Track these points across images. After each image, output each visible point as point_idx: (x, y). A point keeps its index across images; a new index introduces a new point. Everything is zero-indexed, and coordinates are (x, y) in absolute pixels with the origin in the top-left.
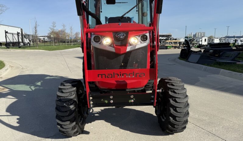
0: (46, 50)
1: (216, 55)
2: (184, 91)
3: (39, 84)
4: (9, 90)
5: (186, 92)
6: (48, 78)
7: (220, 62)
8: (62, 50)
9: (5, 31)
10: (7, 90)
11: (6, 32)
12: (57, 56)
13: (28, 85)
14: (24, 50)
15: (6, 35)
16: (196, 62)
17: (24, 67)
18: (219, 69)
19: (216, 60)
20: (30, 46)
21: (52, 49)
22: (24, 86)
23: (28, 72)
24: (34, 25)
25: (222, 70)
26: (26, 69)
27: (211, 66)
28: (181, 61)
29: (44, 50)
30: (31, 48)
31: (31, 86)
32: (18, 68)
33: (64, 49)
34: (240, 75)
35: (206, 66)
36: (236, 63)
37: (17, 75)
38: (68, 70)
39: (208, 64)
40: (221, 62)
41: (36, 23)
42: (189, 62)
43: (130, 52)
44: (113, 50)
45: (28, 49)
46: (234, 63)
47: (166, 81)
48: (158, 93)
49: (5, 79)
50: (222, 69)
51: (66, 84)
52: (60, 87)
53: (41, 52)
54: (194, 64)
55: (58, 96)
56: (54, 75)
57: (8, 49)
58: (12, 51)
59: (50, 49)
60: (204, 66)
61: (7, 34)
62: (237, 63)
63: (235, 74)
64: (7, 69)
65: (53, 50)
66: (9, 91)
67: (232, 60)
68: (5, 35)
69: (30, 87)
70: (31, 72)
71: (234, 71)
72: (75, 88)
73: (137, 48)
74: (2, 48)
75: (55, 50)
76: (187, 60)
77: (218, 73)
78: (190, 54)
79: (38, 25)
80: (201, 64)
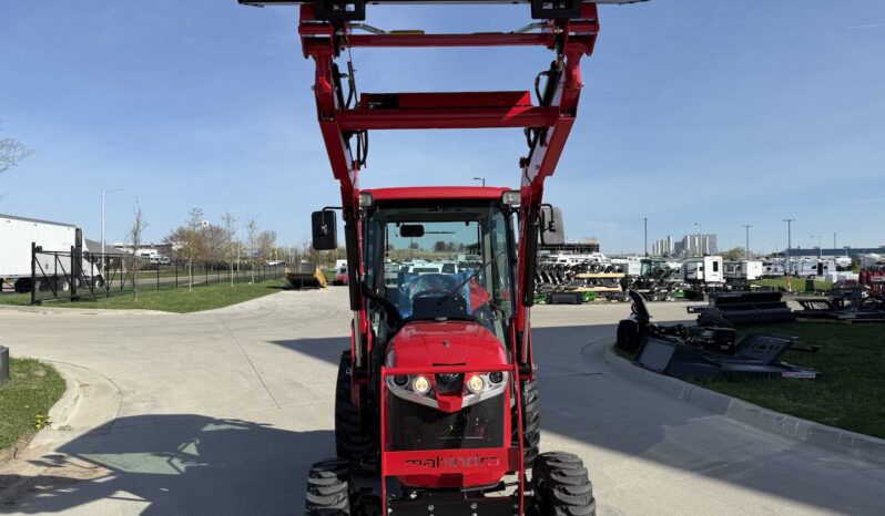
0: (169, 310)
1: (723, 347)
2: (586, 489)
3: (191, 449)
4: (109, 471)
5: (591, 491)
7: (731, 372)
8: (220, 306)
9: (34, 244)
10: (103, 471)
11: (36, 250)
12: (217, 336)
13: (163, 455)
14: (92, 311)
15: (34, 258)
16: (664, 366)
17: (125, 388)
18: (724, 396)
19: (720, 366)
20: (108, 293)
21: (188, 306)
22: (147, 456)
23: (142, 405)
24: (133, 224)
25: (734, 401)
26: (133, 395)
27: (704, 384)
28: (621, 359)
29: (162, 310)
30: (112, 300)
31: (172, 457)
32: (103, 390)
33: (227, 304)
34: (779, 419)
35: (691, 386)
36: (780, 374)
37: (114, 417)
38: (267, 396)
39: (698, 379)
40: (737, 372)
41: (139, 215)
42: (642, 365)
43: (469, 408)
44: (433, 403)
45: (106, 307)
46: (773, 375)
47: (549, 463)
48: (526, 497)
49: (81, 433)
50: (736, 397)
51: (324, 474)
52: (311, 481)
53: (154, 317)
54: (653, 374)
55: (309, 504)
56: (227, 416)
57: (36, 308)
58: (49, 312)
59: (181, 304)
60: (685, 386)
61: (37, 255)
62: (784, 375)
63: (767, 416)
65: (191, 310)
66: (111, 474)
67: (771, 364)
68: (30, 260)
69: (169, 462)
70: (154, 407)
71: (765, 405)
72: (345, 485)
73: (482, 399)
74: (12, 303)
75: (198, 309)
76: (637, 361)
77: (722, 410)
78: (646, 341)
79: (146, 225)
80: (678, 378)
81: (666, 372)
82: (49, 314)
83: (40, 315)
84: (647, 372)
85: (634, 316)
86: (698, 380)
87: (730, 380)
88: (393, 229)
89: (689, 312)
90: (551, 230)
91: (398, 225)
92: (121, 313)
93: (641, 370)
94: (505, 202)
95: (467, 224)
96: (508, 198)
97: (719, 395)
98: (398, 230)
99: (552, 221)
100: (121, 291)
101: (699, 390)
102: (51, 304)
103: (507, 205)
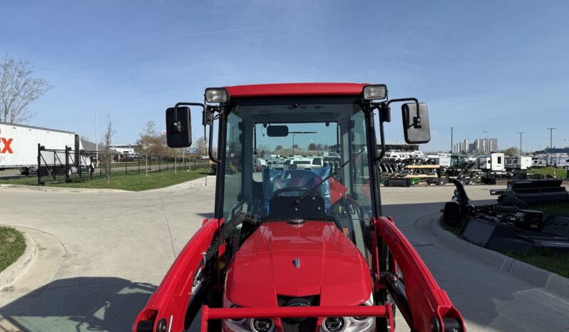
0: (127, 189)
1: (532, 226)
3: (101, 313)
6: (126, 291)
7: (543, 248)
9: (39, 145)
11: (41, 148)
12: (152, 208)
14: (77, 189)
15: (40, 154)
16: (485, 241)
17: (71, 252)
18: (542, 270)
19: (533, 242)
20: (92, 177)
21: (142, 186)
23: (77, 267)
24: (105, 131)
25: (553, 275)
26: (74, 258)
27: (522, 259)
28: (448, 233)
29: (123, 189)
31: (82, 322)
32: (55, 252)
33: (169, 185)
35: (511, 259)
40: (548, 247)
41: (110, 125)
42: (465, 239)
45: (86, 187)
50: (552, 271)
53: (117, 194)
54: (476, 247)
57: (41, 187)
59: (138, 185)
60: (506, 259)
61: (42, 152)
64: (30, 260)
65: (143, 189)
68: (37, 155)
70: (86, 269)
74: (27, 184)
75: (148, 189)
76: (461, 235)
77: (541, 283)
78: (468, 220)
79: (115, 132)
80: (498, 251)
81: (487, 246)
82: (49, 191)
83: (43, 192)
84: (471, 245)
85: (456, 198)
86: (515, 254)
87: (543, 254)
88: (260, 130)
89: (491, 194)
90: (416, 127)
91: (265, 126)
92: (96, 191)
93: (465, 242)
94: (366, 96)
95: (327, 125)
96: (370, 92)
97: (539, 269)
98: (265, 130)
99: (418, 117)
100: (101, 176)
101: (518, 264)
102: (52, 184)
103: (368, 101)
